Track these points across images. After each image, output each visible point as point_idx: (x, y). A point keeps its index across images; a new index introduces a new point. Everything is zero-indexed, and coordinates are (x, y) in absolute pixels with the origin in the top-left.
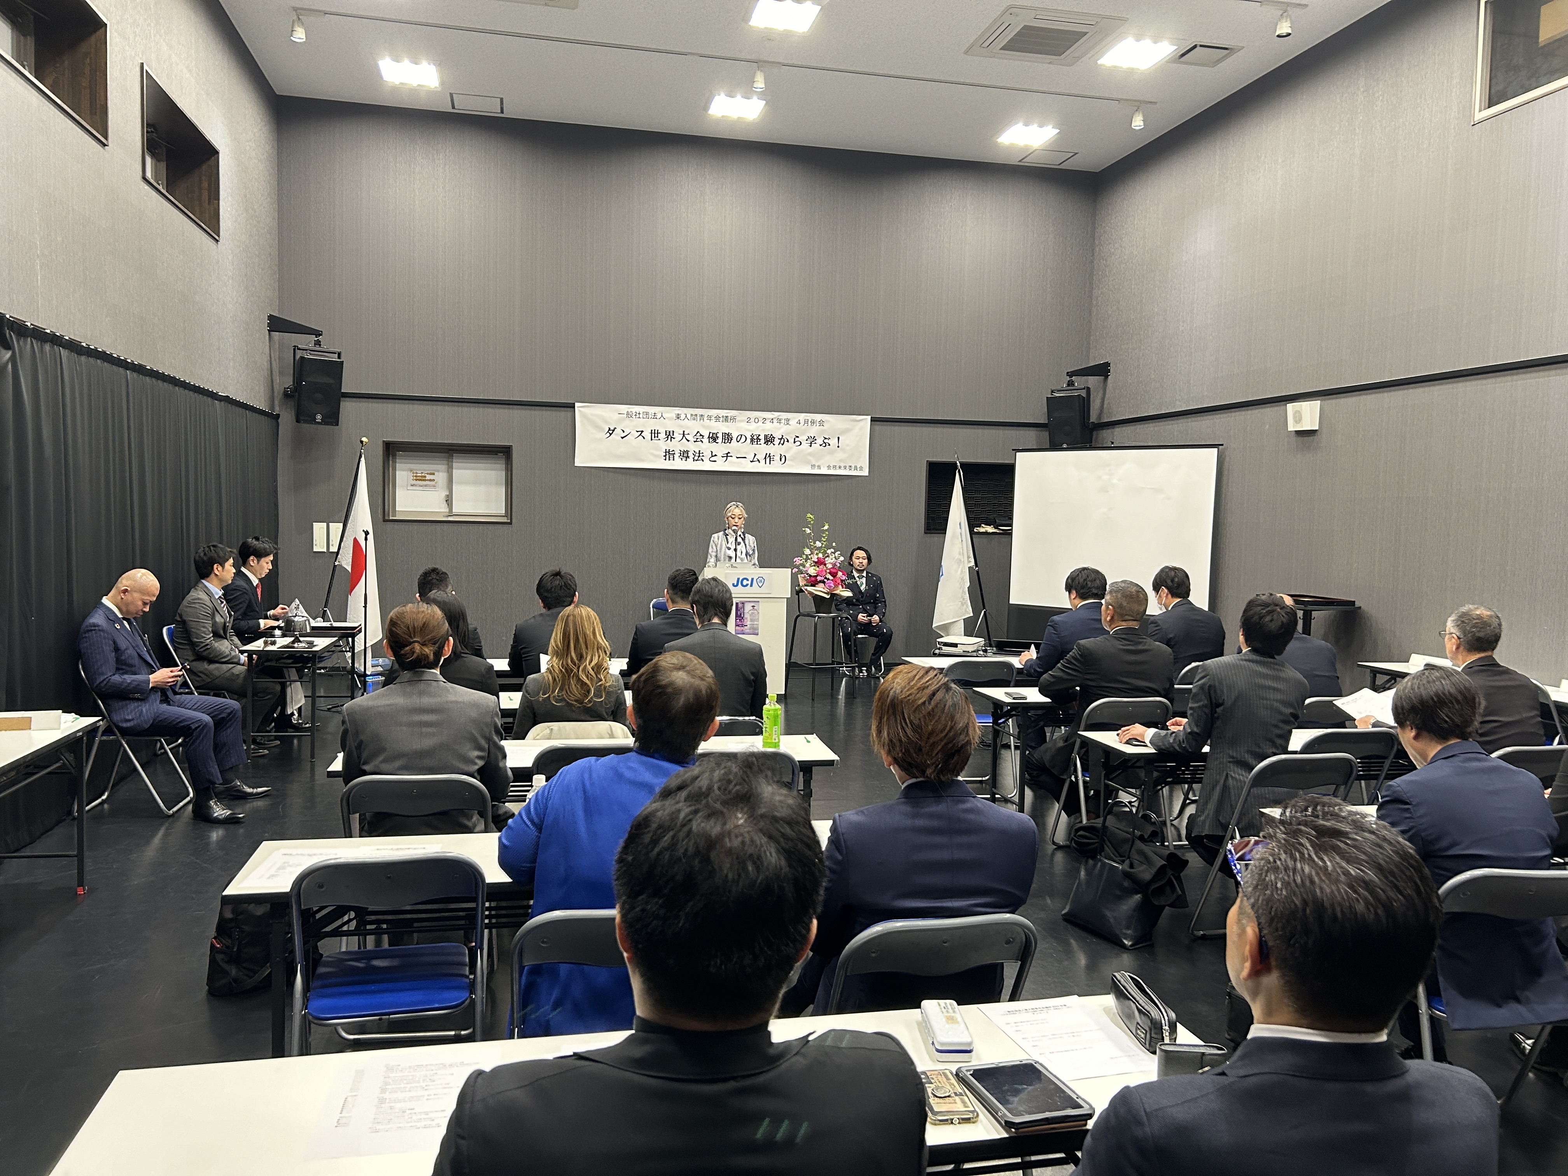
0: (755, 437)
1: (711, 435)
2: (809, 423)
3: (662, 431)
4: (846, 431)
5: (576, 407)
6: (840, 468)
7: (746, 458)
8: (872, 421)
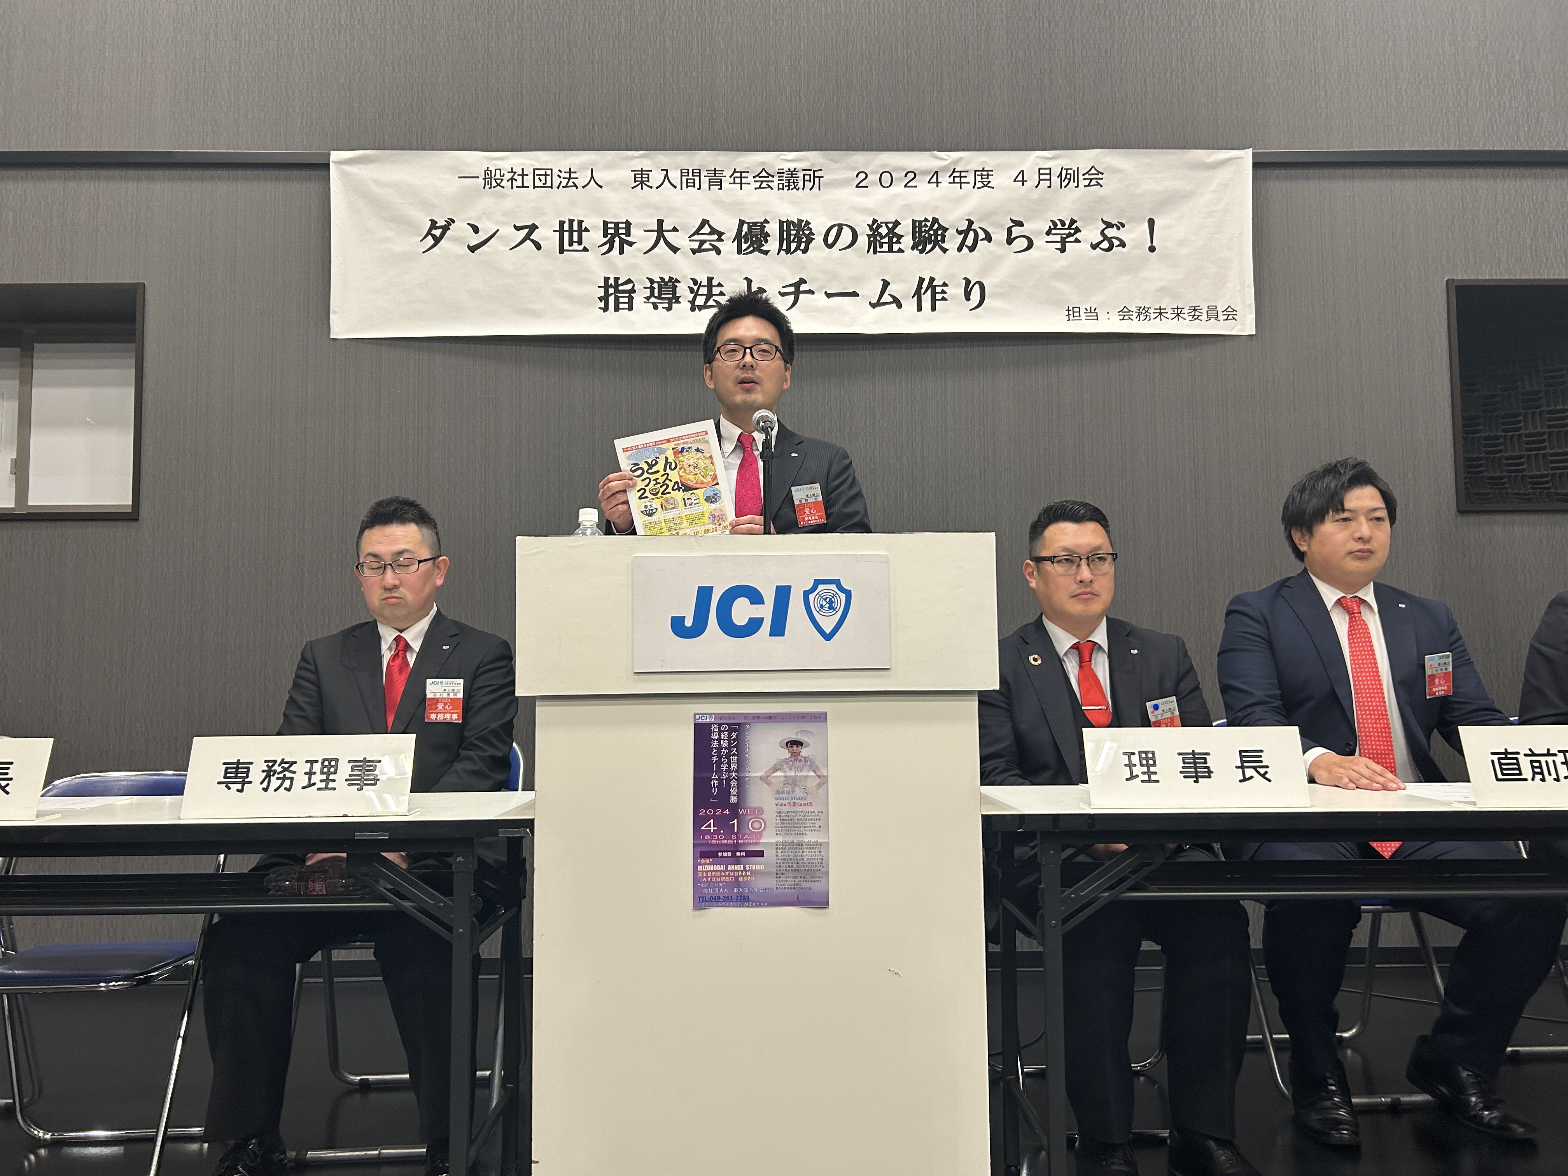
0: (884, 231)
1: (745, 228)
2: (1055, 180)
3: (595, 223)
4: (1173, 199)
5: (332, 164)
6: (1160, 314)
7: (857, 295)
8: (1256, 165)
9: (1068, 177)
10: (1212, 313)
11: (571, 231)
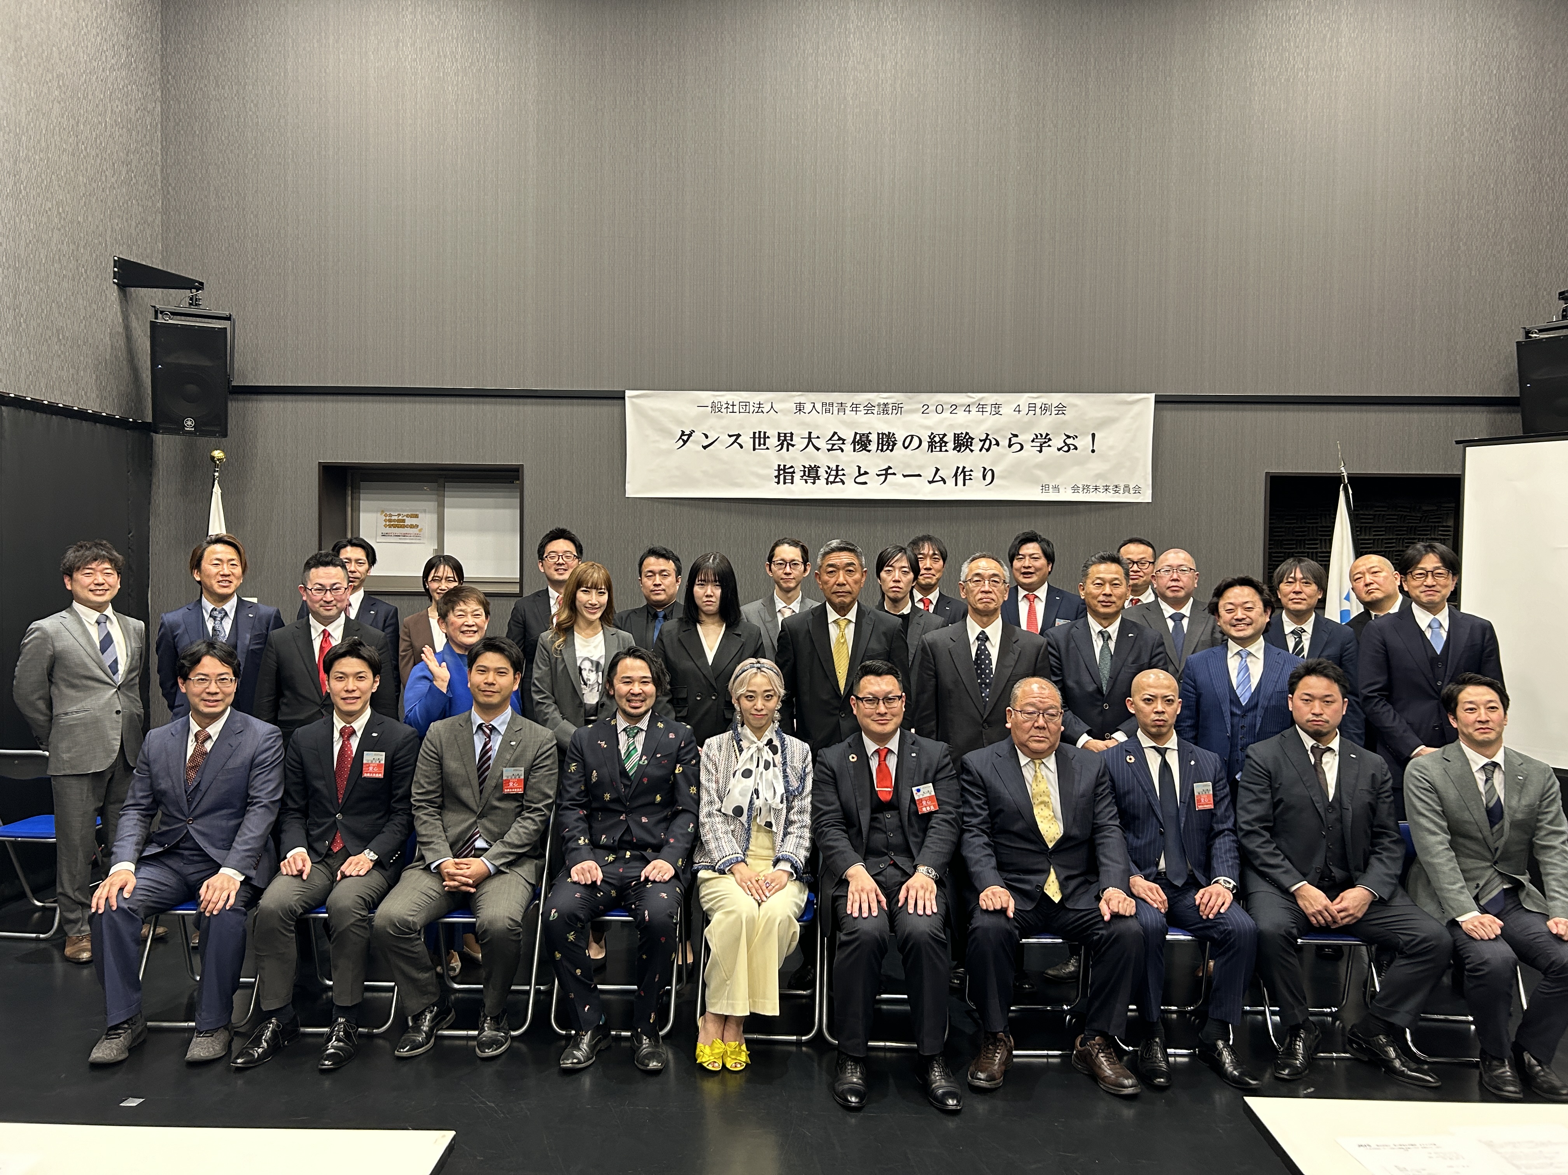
0: (937, 439)
1: (858, 437)
2: (1038, 410)
3: (772, 433)
4: (1106, 423)
5: (626, 398)
6: (1096, 490)
7: (921, 476)
8: (1156, 402)
9: (1045, 408)
10: (1127, 490)
11: (760, 438)
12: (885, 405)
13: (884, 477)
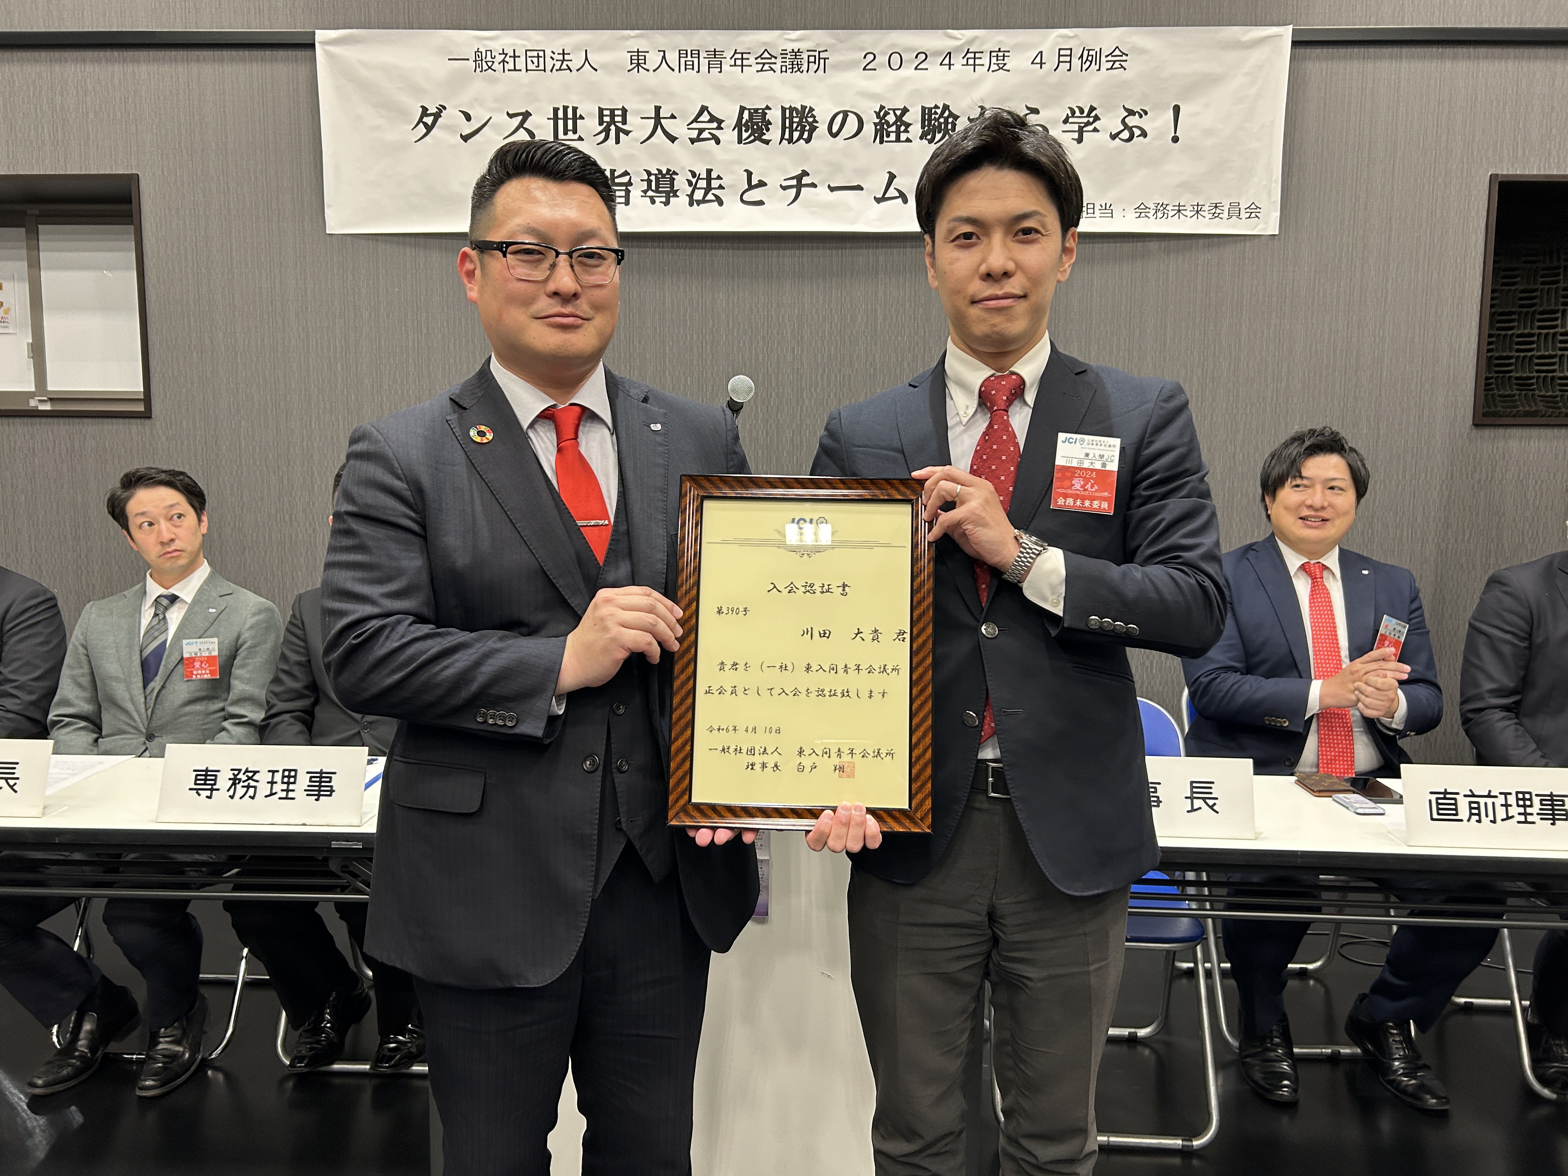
0: (891, 118)
1: (746, 115)
2: (1076, 62)
3: (588, 109)
4: (1199, 84)
5: (317, 44)
6: (1179, 211)
7: (862, 189)
8: (1295, 44)
9: (1090, 58)
10: (1235, 211)
11: (565, 119)
12: (796, 53)
13: (794, 190)
